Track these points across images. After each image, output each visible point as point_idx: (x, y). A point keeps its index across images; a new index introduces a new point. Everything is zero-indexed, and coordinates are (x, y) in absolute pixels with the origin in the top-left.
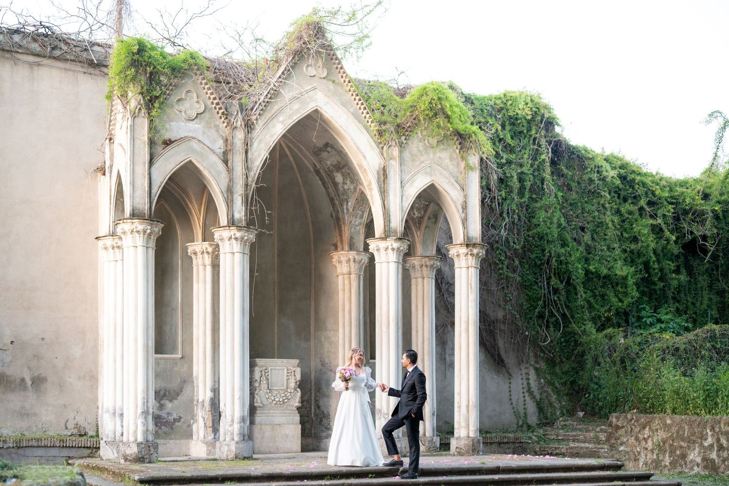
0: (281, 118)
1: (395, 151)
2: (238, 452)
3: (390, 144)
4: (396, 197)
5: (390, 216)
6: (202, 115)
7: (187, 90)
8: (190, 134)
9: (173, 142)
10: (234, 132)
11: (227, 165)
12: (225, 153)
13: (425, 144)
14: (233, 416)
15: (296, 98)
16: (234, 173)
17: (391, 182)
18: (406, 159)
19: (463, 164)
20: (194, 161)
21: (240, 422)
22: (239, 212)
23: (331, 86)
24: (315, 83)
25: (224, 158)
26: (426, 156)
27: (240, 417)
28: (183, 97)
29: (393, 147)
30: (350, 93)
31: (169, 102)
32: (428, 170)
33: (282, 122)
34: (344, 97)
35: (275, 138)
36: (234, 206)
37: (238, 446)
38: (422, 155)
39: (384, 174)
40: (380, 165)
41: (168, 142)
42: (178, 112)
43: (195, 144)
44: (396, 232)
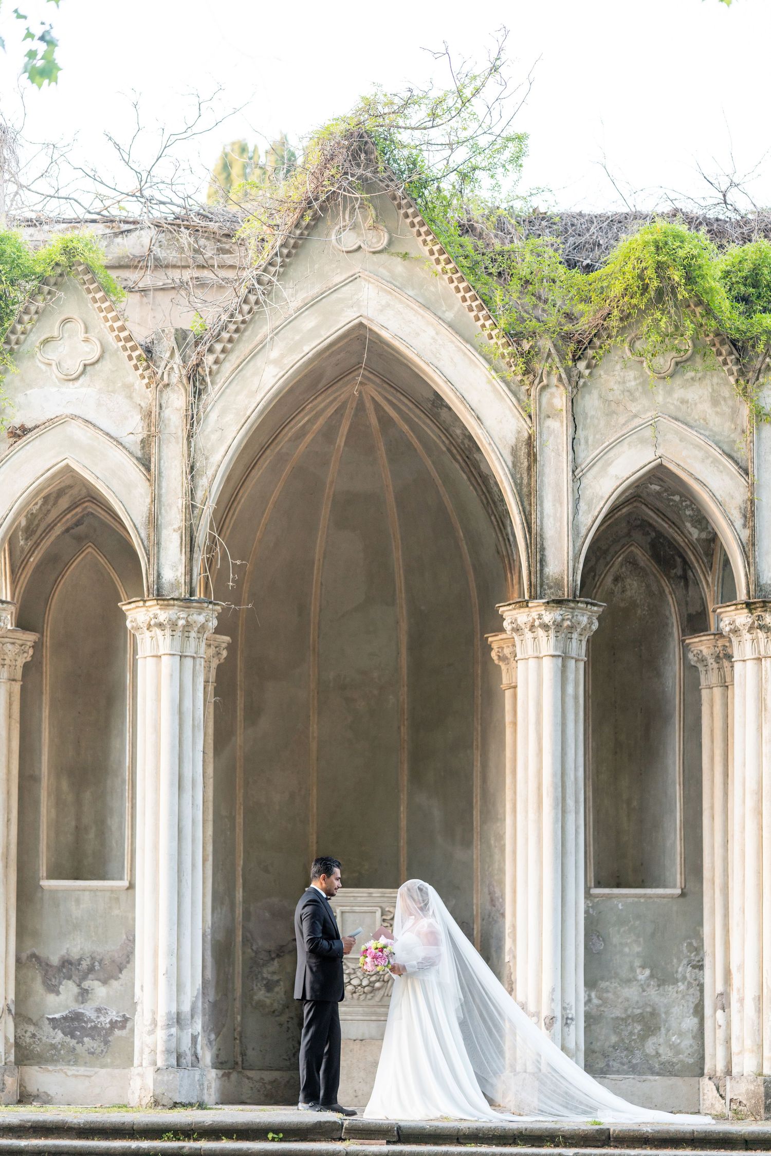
0: (274, 354)
1: (559, 398)
2: (159, 1091)
3: (545, 382)
4: (561, 504)
5: (543, 549)
6: (98, 367)
7: (63, 317)
8: (69, 411)
9: (30, 430)
10: (164, 396)
11: (148, 469)
12: (145, 444)
13: (642, 374)
14: (154, 1013)
15: (311, 304)
16: (164, 484)
17: (547, 470)
18: (591, 413)
19: (745, 410)
20: (75, 466)
21: (169, 1026)
22: (174, 567)
23: (399, 267)
24: (356, 264)
25: (144, 454)
26: (645, 402)
27: (169, 1013)
28: (56, 334)
29: (553, 390)
30: (446, 277)
31: (24, 348)
32: (648, 433)
33: (276, 362)
34: (432, 289)
35: (259, 399)
36: (162, 553)
37: (160, 1078)
38: (634, 400)
39: (529, 455)
40: (519, 432)
41: (18, 432)
42: (43, 367)
43: (76, 430)
44: (558, 585)
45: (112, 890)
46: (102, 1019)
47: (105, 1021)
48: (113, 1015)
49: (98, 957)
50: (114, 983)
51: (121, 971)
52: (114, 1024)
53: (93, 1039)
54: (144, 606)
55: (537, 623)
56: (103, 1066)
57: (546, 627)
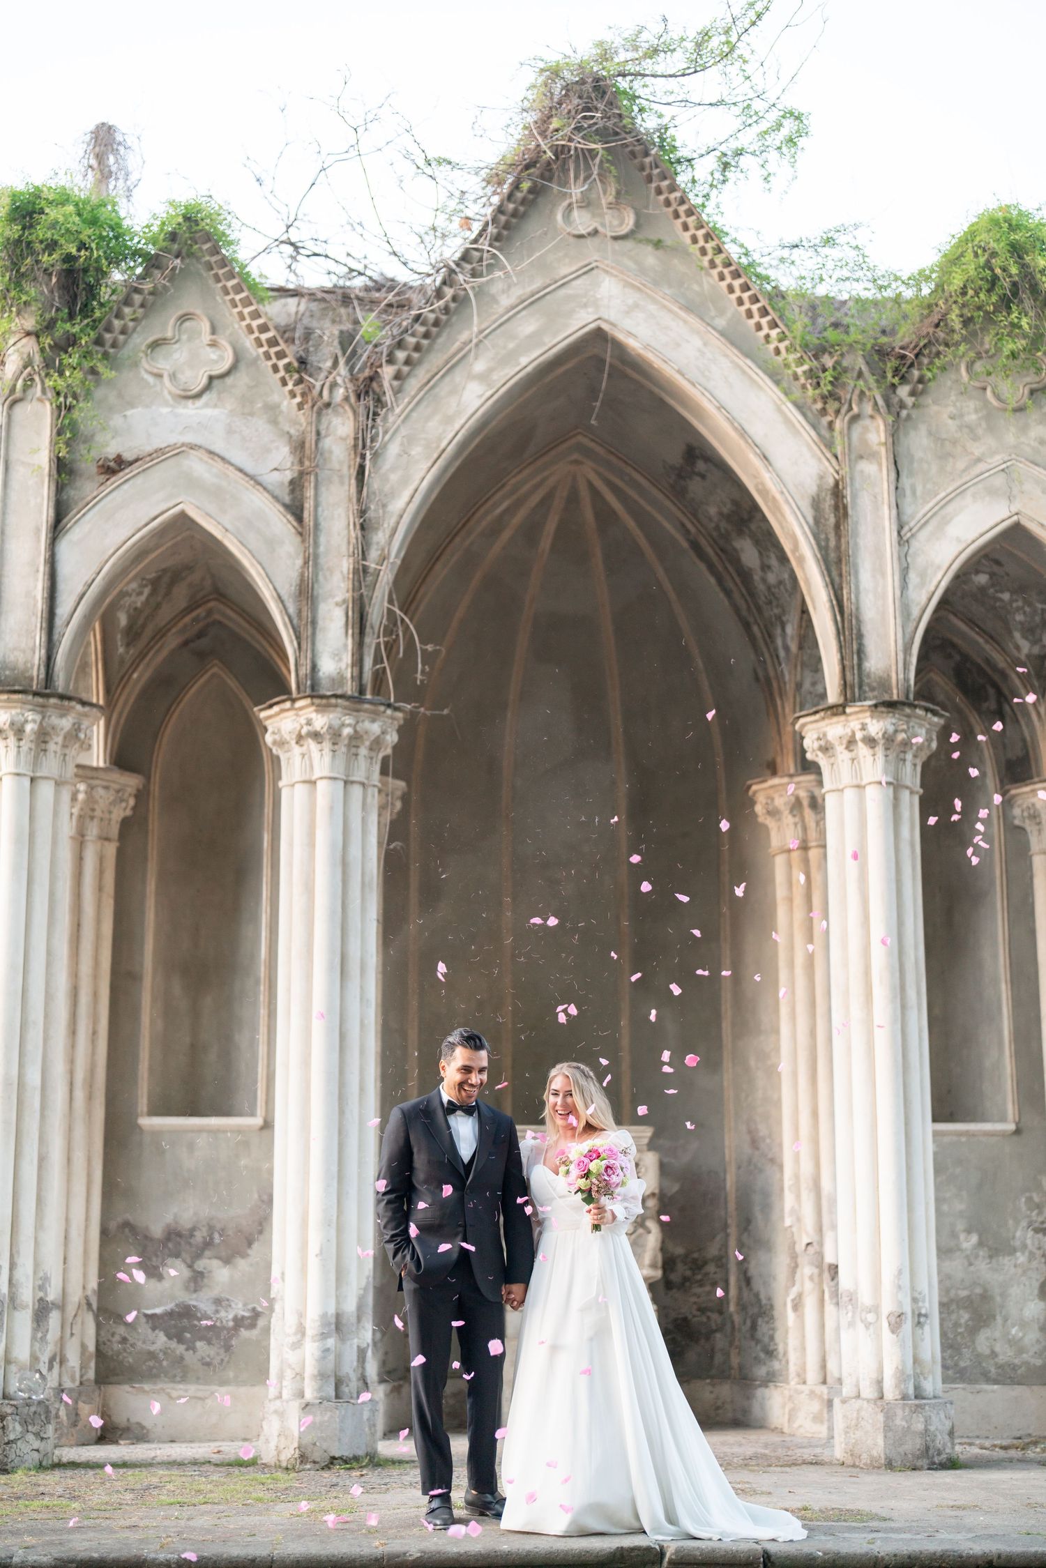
0: (479, 366)
1: (875, 432)
2: (308, 1440)
3: (855, 409)
4: (883, 575)
5: (860, 636)
6: (229, 380)
7: (180, 313)
8: (189, 438)
9: (131, 463)
10: (324, 421)
11: (299, 518)
12: (296, 485)
13: (986, 402)
14: (301, 1315)
15: (532, 301)
16: (322, 539)
17: (862, 529)
18: (919, 454)
20: (193, 514)
21: (323, 1336)
22: (337, 656)
23: (650, 258)
24: (591, 251)
25: (293, 500)
26: (990, 441)
27: (324, 1316)
28: (169, 334)
29: (867, 422)
30: (715, 272)
31: (125, 352)
32: (999, 481)
33: (483, 378)
34: (696, 287)
35: (457, 426)
36: (319, 636)
37: (310, 1419)
38: (976, 438)
39: (836, 508)
40: (821, 478)
41: (112, 464)
42: (151, 379)
43: (197, 466)
44: (884, 684)
45: (239, 1131)
46: (223, 1314)
47: (227, 1317)
48: (239, 1309)
49: (218, 1226)
50: (242, 1264)
51: (250, 1244)
52: (239, 1322)
53: (209, 1343)
54: (292, 708)
55: (859, 735)
56: (223, 1383)
57: (871, 742)
